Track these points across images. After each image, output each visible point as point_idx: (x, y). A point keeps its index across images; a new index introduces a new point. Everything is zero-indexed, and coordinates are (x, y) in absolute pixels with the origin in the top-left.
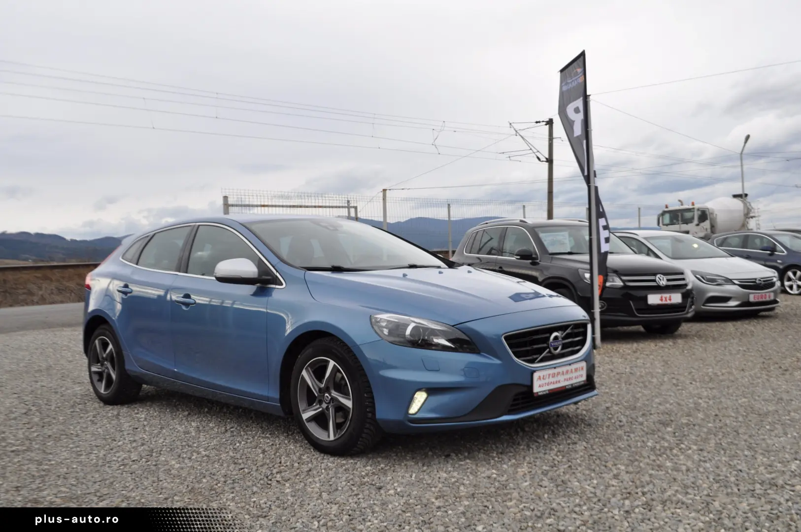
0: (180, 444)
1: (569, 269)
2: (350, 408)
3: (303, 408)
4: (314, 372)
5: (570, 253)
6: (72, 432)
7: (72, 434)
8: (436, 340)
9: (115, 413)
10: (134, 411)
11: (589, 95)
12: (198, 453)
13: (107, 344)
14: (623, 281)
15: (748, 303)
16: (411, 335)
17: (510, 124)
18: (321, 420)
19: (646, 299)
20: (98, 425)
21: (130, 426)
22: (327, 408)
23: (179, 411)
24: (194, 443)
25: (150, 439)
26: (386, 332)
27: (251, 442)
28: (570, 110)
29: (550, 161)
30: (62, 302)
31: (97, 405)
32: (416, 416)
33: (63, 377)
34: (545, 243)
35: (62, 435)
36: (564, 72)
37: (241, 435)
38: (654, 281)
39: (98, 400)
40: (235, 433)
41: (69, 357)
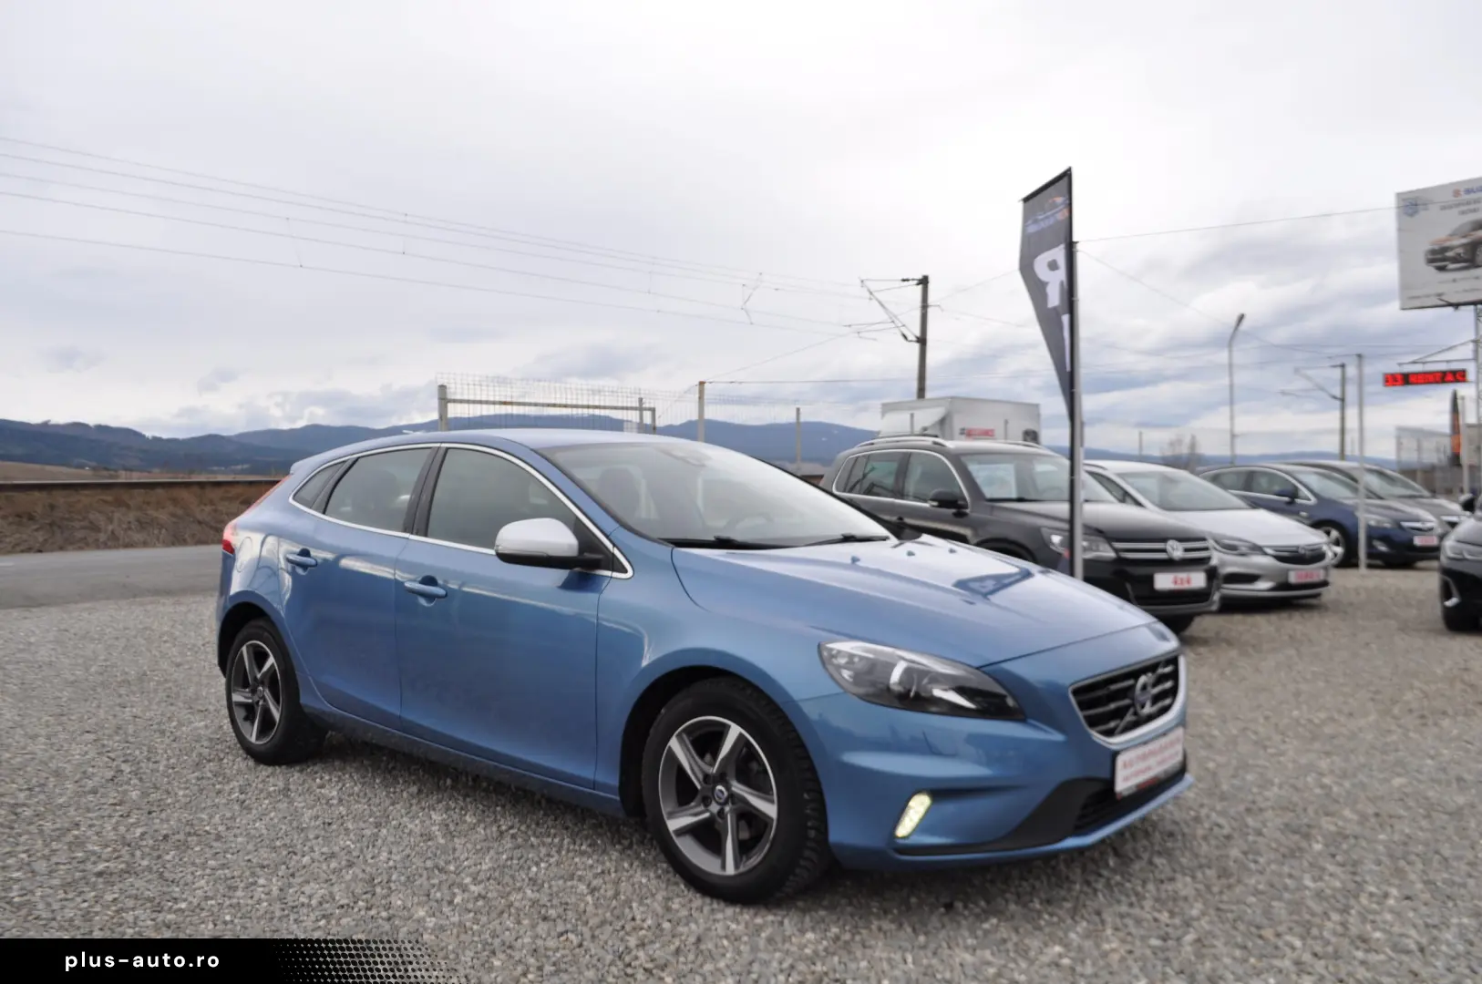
0: (422, 865)
1: (1022, 526)
2: (772, 819)
3: (669, 809)
4: (694, 743)
5: (1020, 500)
6: (207, 828)
7: (208, 833)
8: (938, 693)
9: (281, 784)
10: (314, 780)
11: (1077, 243)
12: (465, 889)
13: (266, 656)
14: (1116, 550)
15: (1285, 586)
16: (901, 683)
17: (862, 281)
18: (708, 835)
19: (1150, 580)
20: (254, 812)
21: (317, 817)
22: (721, 813)
23: (399, 783)
24: (447, 863)
25: (362, 851)
26: (846, 674)
27: (558, 864)
28: (1041, 265)
29: (922, 341)
30: (145, 544)
31: (243, 765)
32: (907, 842)
33: (168, 697)
34: (979, 481)
35: (189, 834)
36: (1031, 202)
37: (532, 846)
38: (1164, 551)
39: (241, 752)
40: (520, 840)
41: (175, 656)
